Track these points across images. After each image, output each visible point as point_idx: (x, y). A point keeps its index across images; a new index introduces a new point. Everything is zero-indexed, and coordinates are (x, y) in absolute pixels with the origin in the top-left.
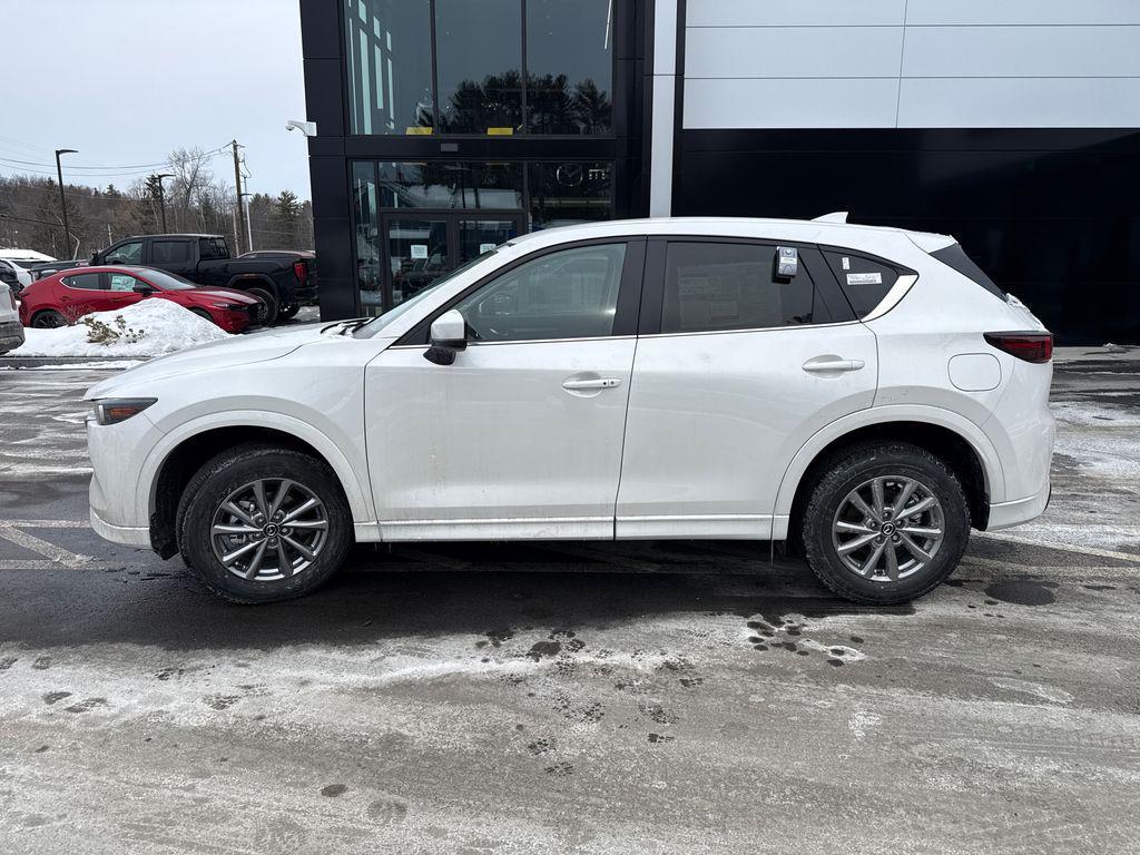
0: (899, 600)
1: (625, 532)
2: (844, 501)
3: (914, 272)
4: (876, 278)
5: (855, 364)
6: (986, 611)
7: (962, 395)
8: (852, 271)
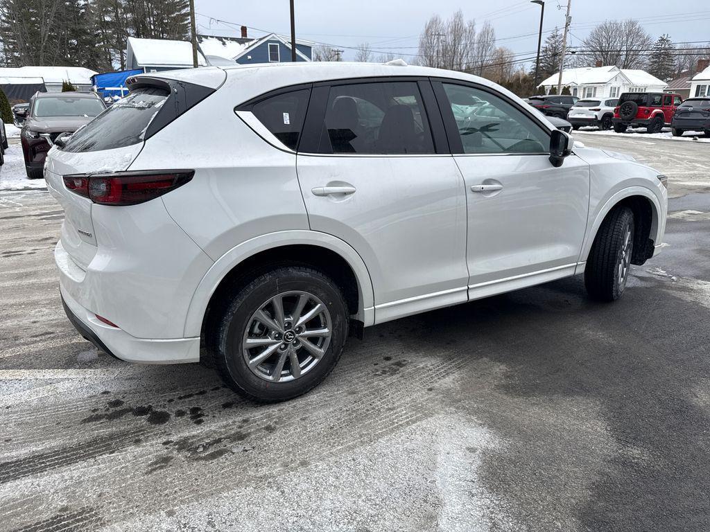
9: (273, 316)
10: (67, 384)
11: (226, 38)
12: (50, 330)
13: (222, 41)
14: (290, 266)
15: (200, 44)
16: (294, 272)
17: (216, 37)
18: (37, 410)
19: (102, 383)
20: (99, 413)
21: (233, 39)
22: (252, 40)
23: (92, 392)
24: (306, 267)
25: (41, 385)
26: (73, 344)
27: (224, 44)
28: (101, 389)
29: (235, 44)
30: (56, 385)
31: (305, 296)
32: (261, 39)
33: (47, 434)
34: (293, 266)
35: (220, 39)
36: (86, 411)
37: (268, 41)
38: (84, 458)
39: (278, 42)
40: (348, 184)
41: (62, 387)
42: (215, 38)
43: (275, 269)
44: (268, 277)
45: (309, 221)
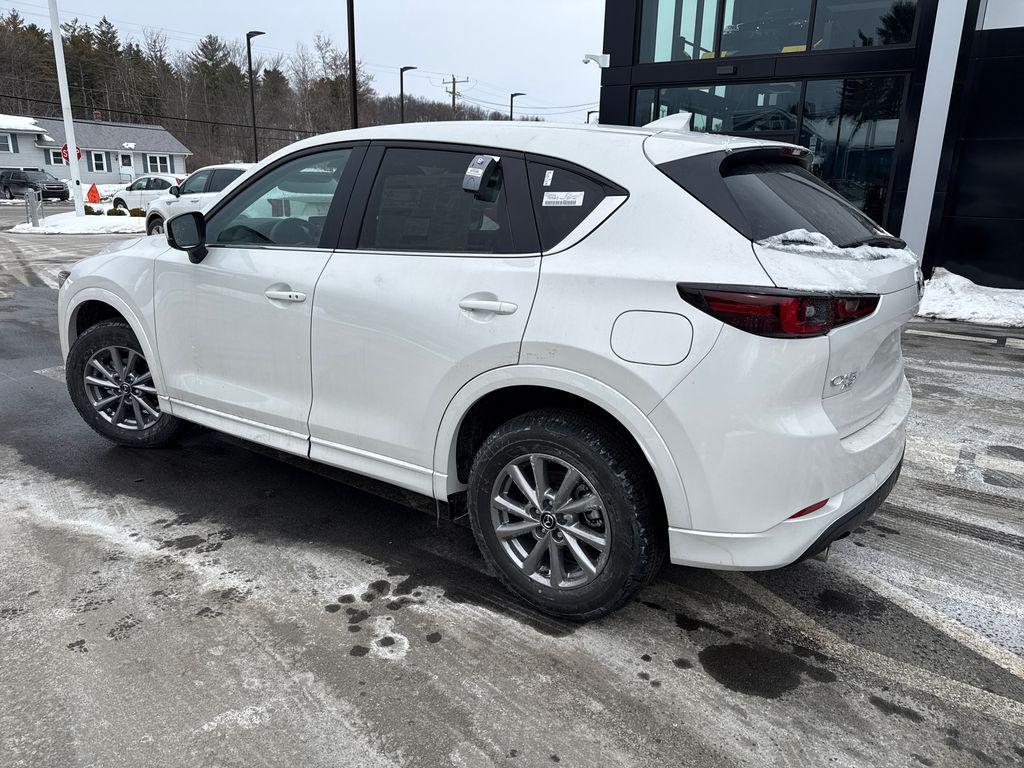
0: (559, 616)
1: (317, 454)
2: (501, 473)
3: (624, 192)
4: (577, 198)
5: (506, 307)
6: (641, 669)
7: (622, 367)
8: (554, 188)
10: (896, 577)
12: (872, 714)
18: (945, 569)
19: (855, 555)
20: (880, 532)
23: (874, 553)
25: (932, 596)
26: (852, 642)
28: (860, 550)
30: (909, 584)
33: (938, 543)
36: (891, 539)
38: (940, 518)
41: (904, 577)
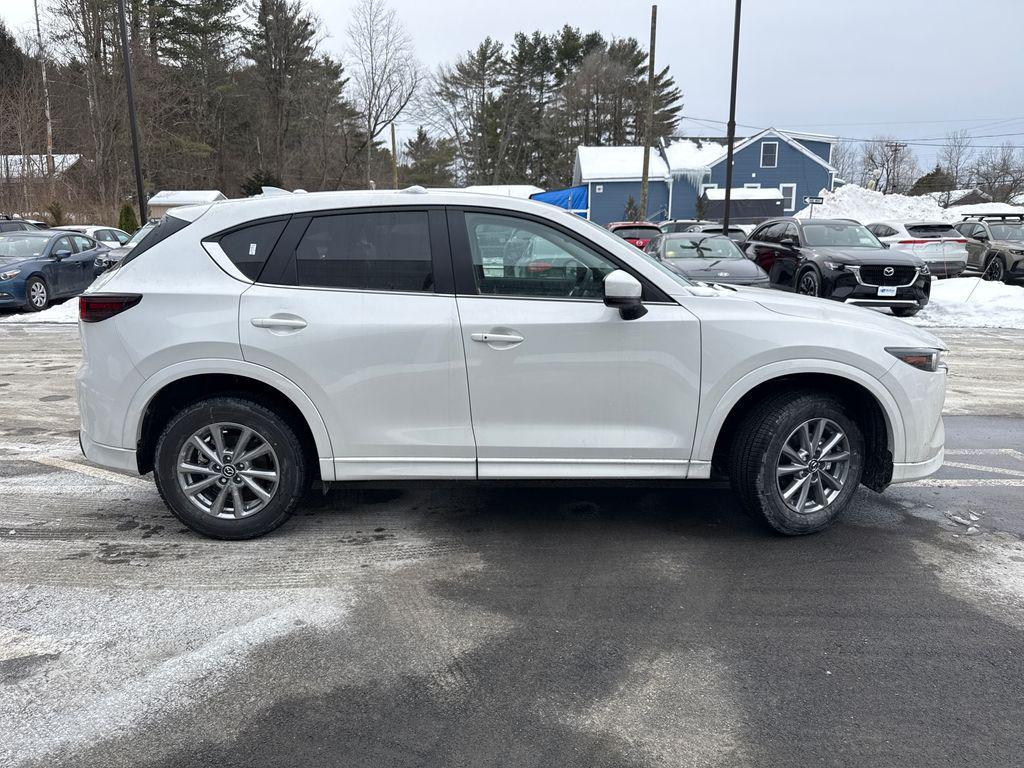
9: (212, 447)
11: (704, 139)
13: (697, 142)
14: (229, 397)
15: (665, 150)
16: (232, 403)
17: (690, 139)
21: (713, 140)
22: (742, 139)
24: (249, 399)
27: (700, 146)
29: (716, 146)
31: (247, 432)
32: (752, 137)
34: (233, 396)
35: (695, 140)
37: (763, 139)
39: (778, 139)
40: (301, 319)
42: (688, 140)
43: (213, 397)
44: (203, 405)
45: (242, 351)
